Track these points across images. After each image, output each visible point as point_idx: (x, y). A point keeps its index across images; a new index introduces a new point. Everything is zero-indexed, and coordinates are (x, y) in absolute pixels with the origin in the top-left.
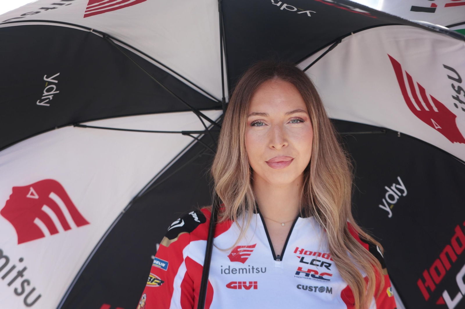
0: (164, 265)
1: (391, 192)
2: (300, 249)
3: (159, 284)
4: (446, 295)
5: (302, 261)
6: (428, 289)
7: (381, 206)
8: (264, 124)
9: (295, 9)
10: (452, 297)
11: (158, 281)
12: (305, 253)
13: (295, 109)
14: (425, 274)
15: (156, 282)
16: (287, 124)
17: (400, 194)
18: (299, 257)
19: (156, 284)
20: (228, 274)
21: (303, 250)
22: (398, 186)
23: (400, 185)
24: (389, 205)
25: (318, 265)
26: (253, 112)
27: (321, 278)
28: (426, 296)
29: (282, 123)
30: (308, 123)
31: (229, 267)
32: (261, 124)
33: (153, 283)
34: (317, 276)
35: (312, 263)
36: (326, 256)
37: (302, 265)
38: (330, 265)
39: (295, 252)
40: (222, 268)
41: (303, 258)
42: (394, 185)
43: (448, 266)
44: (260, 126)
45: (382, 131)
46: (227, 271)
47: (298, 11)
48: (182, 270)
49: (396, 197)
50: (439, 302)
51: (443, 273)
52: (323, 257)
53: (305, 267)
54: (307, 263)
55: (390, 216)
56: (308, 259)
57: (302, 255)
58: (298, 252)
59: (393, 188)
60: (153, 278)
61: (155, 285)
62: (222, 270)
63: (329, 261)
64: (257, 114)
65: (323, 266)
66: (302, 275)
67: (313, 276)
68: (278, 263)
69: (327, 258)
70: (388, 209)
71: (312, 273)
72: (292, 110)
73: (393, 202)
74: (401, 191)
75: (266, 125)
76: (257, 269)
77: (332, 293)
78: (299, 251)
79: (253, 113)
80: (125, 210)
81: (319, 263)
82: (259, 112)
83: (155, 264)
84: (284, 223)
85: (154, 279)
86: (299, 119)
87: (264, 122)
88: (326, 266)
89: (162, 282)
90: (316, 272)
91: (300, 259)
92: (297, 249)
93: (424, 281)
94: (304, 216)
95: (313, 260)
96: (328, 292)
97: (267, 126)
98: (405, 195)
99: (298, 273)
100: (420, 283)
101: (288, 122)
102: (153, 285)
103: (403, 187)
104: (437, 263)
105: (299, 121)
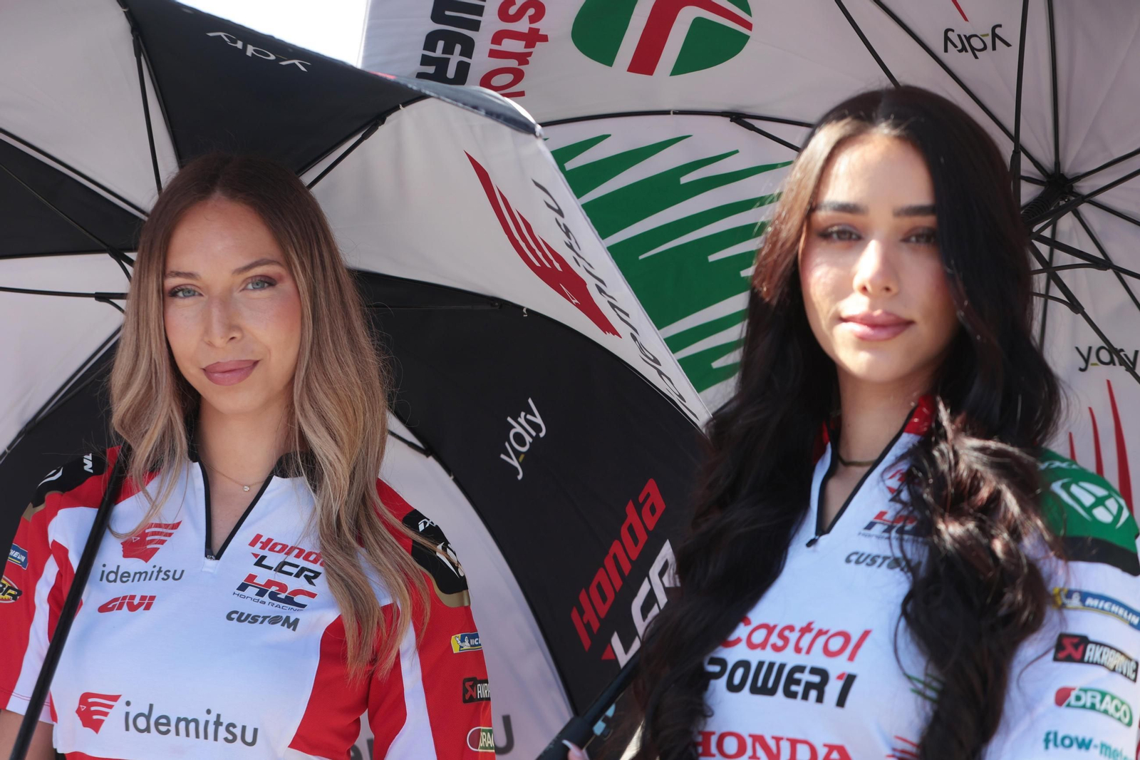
0: (23, 558)
1: (518, 429)
2: (264, 539)
3: (14, 597)
4: (616, 642)
5: (260, 562)
6: (588, 626)
7: (503, 456)
8: (196, 293)
9: (272, 57)
10: (627, 649)
11: (13, 592)
12: (272, 549)
13: (253, 260)
14: (583, 597)
15: (10, 594)
16: (241, 291)
17: (534, 434)
18: (256, 556)
19: (9, 597)
20: (113, 583)
21: (270, 540)
22: (529, 417)
23: (534, 415)
24: (517, 454)
25: (290, 574)
26: (172, 270)
27: (289, 600)
28: (587, 643)
29: (230, 291)
30: (287, 286)
31: (118, 567)
32: (192, 293)
33: (7, 596)
34: (282, 596)
35: (279, 569)
36: (312, 558)
37: (258, 571)
38: (317, 574)
39: (253, 544)
40: (104, 569)
41: (263, 558)
42: (523, 414)
43: (618, 583)
44: (191, 296)
45: (492, 305)
46: (112, 577)
47: (278, 60)
48: (51, 570)
49: (528, 439)
50: (606, 656)
51: (611, 597)
52: (306, 558)
53: (263, 576)
54: (270, 568)
55: (520, 477)
56: (273, 559)
57: (265, 552)
58: (259, 545)
59: (522, 420)
60: (7, 585)
61: (9, 600)
62: (103, 572)
63: (317, 568)
64: (178, 274)
65: (302, 577)
66: (252, 591)
67: (273, 596)
68: (211, 563)
69: (315, 561)
70: (515, 463)
71: (274, 589)
72: (246, 262)
73: (524, 449)
74: (536, 427)
75: (201, 295)
76: (165, 574)
77: (294, 629)
78: (261, 542)
79: (172, 272)
80: (9, 448)
81: (295, 571)
82: (181, 271)
83: (12, 557)
84: (249, 487)
85: (9, 588)
86: (267, 280)
87: (196, 289)
88: (306, 577)
89: (19, 593)
90: (283, 588)
91: (256, 560)
92: (258, 537)
93: (581, 613)
94: (284, 475)
95: (285, 563)
96: (286, 625)
97: (202, 298)
98: (542, 435)
99: (243, 587)
100: (575, 614)
101: (241, 288)
102: (5, 600)
103: (539, 420)
104: (600, 576)
105: (266, 285)
